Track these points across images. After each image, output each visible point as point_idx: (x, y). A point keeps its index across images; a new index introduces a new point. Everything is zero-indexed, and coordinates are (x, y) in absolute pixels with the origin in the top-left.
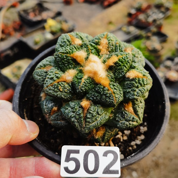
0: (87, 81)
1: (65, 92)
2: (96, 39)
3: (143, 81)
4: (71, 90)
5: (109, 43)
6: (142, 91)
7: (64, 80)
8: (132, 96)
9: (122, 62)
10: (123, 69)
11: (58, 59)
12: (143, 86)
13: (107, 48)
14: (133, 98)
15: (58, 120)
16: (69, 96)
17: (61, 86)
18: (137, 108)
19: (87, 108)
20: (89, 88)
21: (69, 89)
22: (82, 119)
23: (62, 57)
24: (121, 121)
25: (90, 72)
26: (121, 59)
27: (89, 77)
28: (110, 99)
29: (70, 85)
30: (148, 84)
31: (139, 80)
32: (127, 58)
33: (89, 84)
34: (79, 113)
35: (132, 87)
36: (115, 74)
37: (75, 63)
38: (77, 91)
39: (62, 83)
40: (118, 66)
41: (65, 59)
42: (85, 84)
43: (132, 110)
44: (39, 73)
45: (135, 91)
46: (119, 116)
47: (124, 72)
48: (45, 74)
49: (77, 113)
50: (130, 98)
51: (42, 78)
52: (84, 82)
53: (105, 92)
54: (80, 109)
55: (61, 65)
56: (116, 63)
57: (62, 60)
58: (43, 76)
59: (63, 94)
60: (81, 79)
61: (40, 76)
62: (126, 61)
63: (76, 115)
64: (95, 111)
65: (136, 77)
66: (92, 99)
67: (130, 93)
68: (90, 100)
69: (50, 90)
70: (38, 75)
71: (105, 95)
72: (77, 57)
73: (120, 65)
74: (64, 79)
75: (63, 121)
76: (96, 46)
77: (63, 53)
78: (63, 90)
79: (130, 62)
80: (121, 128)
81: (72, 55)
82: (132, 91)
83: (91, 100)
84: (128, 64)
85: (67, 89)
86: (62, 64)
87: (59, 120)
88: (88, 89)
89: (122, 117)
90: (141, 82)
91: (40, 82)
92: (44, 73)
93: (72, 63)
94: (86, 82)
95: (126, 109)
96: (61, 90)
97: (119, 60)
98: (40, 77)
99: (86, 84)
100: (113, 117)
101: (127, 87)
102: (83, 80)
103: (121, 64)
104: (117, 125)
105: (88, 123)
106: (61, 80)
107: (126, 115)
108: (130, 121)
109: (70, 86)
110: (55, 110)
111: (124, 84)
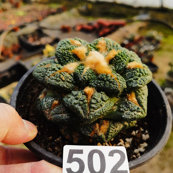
0: (89, 71)
1: (67, 82)
3: (144, 71)
4: (73, 80)
5: (107, 43)
6: (144, 80)
8: (135, 85)
9: (121, 56)
10: (123, 61)
11: (59, 55)
12: (145, 76)
13: (105, 47)
16: (71, 86)
17: (63, 75)
18: (141, 99)
21: (71, 79)
22: (86, 105)
23: (63, 53)
24: (126, 112)
25: (92, 63)
26: (121, 53)
27: (91, 69)
28: (114, 84)
29: (73, 75)
30: (149, 75)
31: (140, 70)
32: (126, 53)
33: (91, 74)
34: (82, 98)
35: (134, 76)
36: (116, 67)
37: (76, 57)
38: (80, 79)
39: (64, 73)
40: (117, 60)
41: (66, 54)
42: (87, 74)
43: (136, 100)
44: (39, 70)
46: (124, 106)
47: (124, 64)
48: (46, 70)
49: (81, 99)
50: (133, 86)
51: (43, 74)
52: (87, 72)
53: (108, 78)
54: (83, 96)
55: (62, 60)
56: (116, 57)
57: (63, 55)
58: (43, 72)
59: (65, 83)
60: (83, 69)
61: (40, 72)
62: (125, 55)
63: (80, 101)
64: (99, 97)
65: (137, 67)
66: (96, 86)
67: (133, 82)
69: (52, 79)
70: (38, 72)
72: (78, 52)
73: (120, 58)
74: (66, 69)
75: (64, 114)
77: (64, 49)
78: (65, 79)
79: (129, 56)
80: (127, 118)
81: (73, 51)
84: (128, 58)
85: (69, 78)
87: (60, 114)
88: (90, 78)
89: (126, 107)
90: (142, 71)
91: (40, 78)
92: (44, 69)
93: (73, 58)
94: (88, 72)
95: (130, 99)
96: (64, 79)
97: (119, 54)
98: (41, 74)
99: (88, 73)
101: (129, 77)
102: (85, 70)
104: (122, 116)
105: (92, 109)
107: (130, 104)
108: (135, 111)
111: (126, 75)
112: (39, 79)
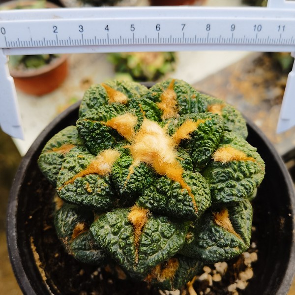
0: (140, 170)
1: (98, 194)
2: (153, 91)
3: (247, 167)
4: (108, 190)
5: (178, 97)
6: (247, 187)
7: (95, 171)
8: (228, 198)
9: (204, 132)
10: (207, 145)
11: (83, 130)
12: (249, 177)
13: (175, 106)
14: (230, 202)
15: (85, 249)
16: (106, 201)
17: (89, 182)
18: (239, 220)
19: (142, 225)
20: (143, 184)
21: (104, 188)
22: (132, 248)
23: (90, 126)
24: (209, 248)
25: (145, 154)
26: (203, 125)
27: (144, 164)
28: (185, 205)
29: (108, 180)
30: (258, 173)
31: (239, 166)
32: (215, 124)
33: (144, 176)
34: (125, 235)
35: (227, 180)
37: (116, 137)
38: (121, 191)
39: (91, 178)
40: (197, 140)
41: (96, 130)
42: (135, 177)
43: (231, 225)
44: (48, 159)
45: (233, 187)
46: (205, 237)
47: (209, 150)
48: (60, 160)
49: (122, 236)
50: (225, 201)
51: (55, 168)
52: (134, 174)
53: (174, 191)
54: (127, 227)
55: (89, 141)
56: (193, 134)
57: (91, 132)
58: (55, 164)
59: (94, 197)
60: (127, 167)
61: (50, 164)
62: (212, 129)
63: (120, 240)
64: (157, 231)
65: (234, 159)
66: (150, 206)
67: (224, 192)
68: (146, 208)
69: (68, 190)
70: (46, 163)
71: (176, 197)
72: (118, 125)
73: (202, 138)
74: (94, 169)
75: (95, 250)
76: (154, 104)
77: (93, 119)
78: (93, 190)
79: (221, 131)
80: (210, 260)
81: (108, 123)
82: (227, 186)
83: (149, 208)
84: (217, 135)
85: (100, 188)
86: (91, 141)
87: (88, 250)
88: (141, 187)
89: (210, 238)
90: (244, 169)
91: (50, 176)
92: (57, 159)
93: (110, 138)
94: (136, 173)
95: (218, 223)
96: (90, 190)
97: (199, 128)
98: (51, 167)
99: (137, 176)
100: (193, 239)
101: (217, 180)
102: (131, 170)
103: (203, 135)
104: (202, 255)
105: (143, 255)
106: (90, 171)
107: (218, 234)
108: (226, 246)
109: (107, 182)
110: (79, 229)
111: (211, 173)
112: (48, 177)
